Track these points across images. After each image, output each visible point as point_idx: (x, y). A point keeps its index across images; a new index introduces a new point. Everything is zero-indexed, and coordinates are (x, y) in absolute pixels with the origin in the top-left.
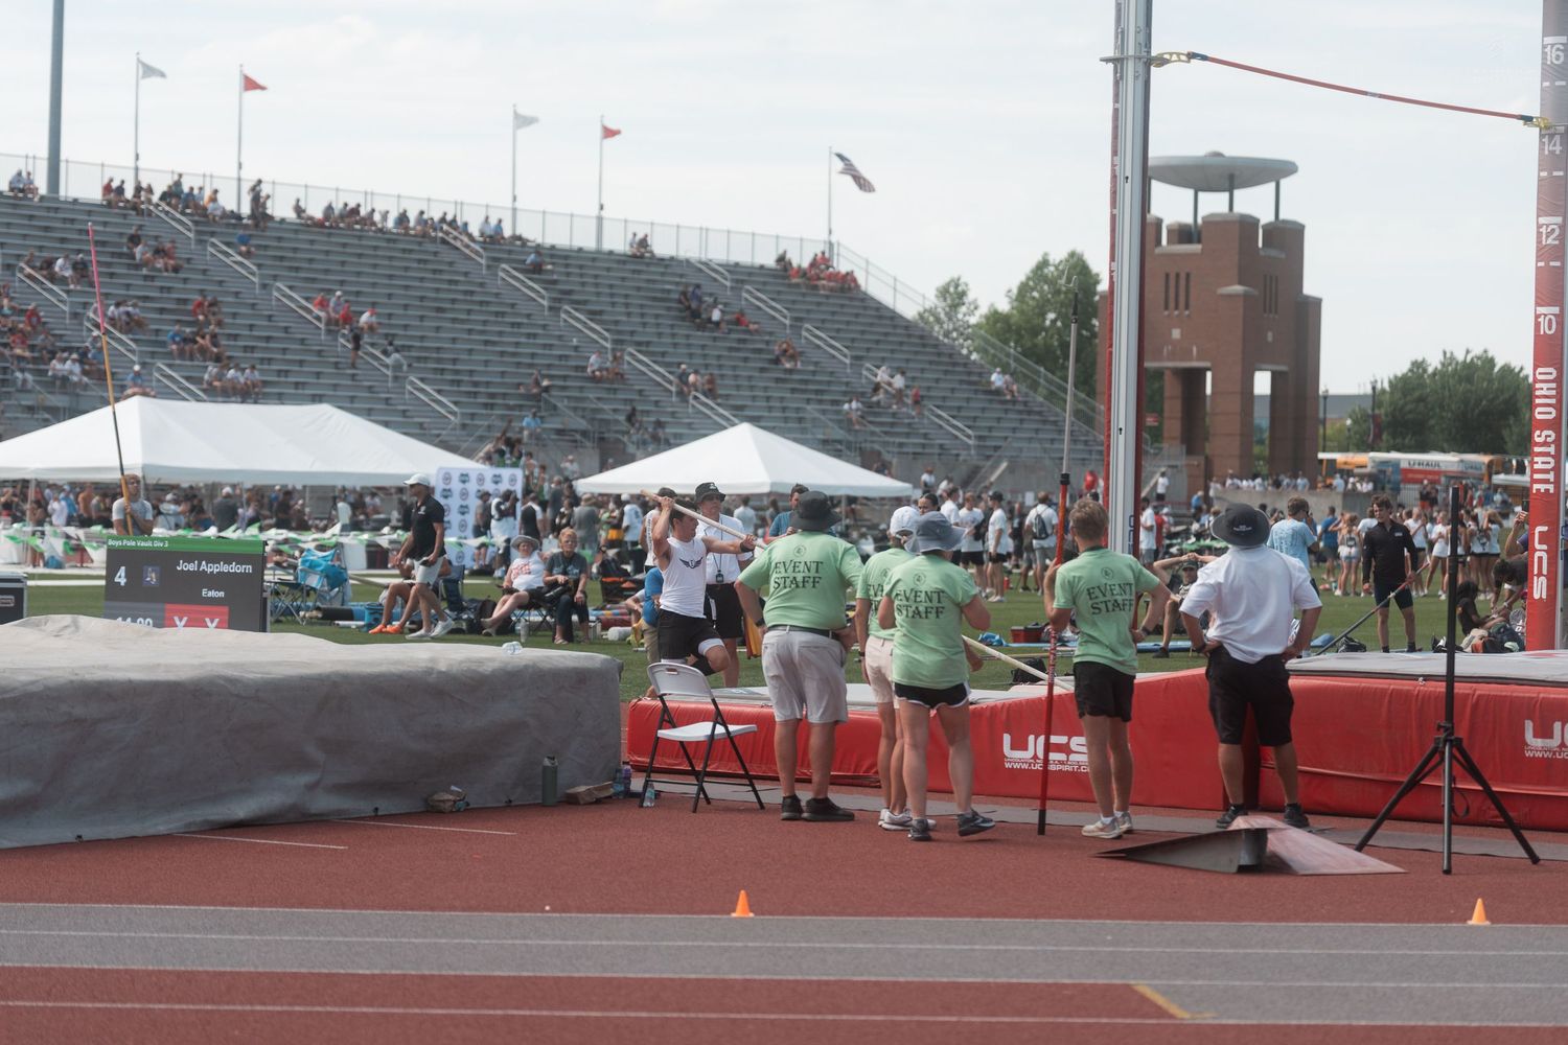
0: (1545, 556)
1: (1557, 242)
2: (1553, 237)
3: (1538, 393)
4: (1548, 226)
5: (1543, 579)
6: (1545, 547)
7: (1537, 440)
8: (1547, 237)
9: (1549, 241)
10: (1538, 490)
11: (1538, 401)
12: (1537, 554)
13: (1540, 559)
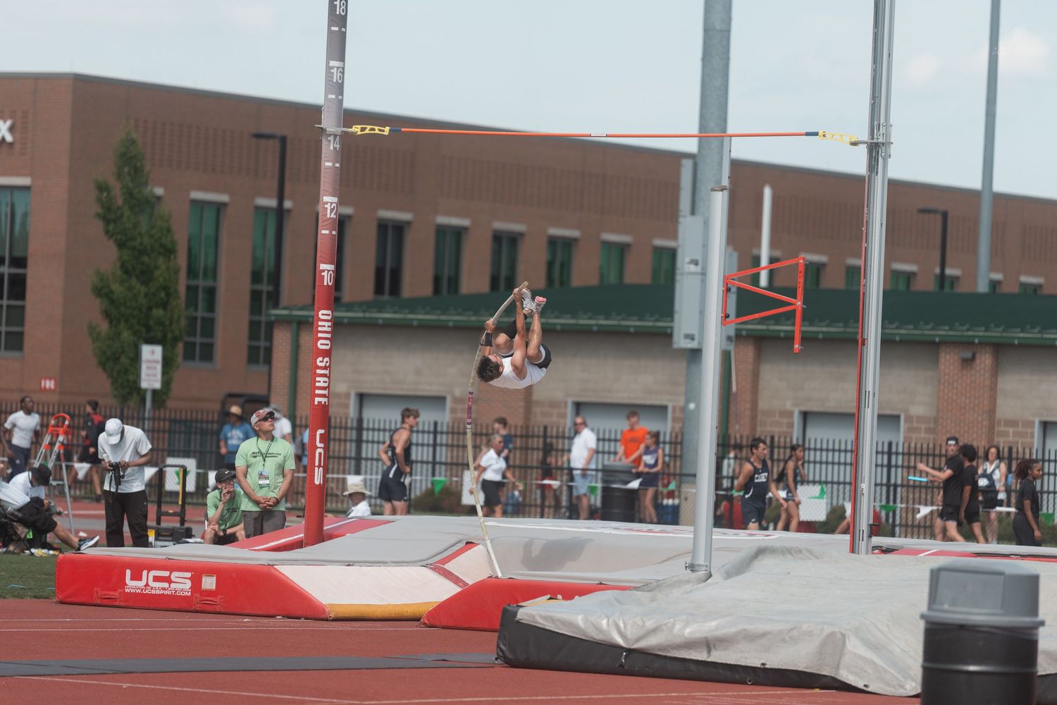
0: (321, 451)
1: (335, 217)
2: (334, 212)
3: (320, 329)
4: (331, 203)
5: (321, 469)
6: (322, 445)
7: (320, 364)
8: (331, 212)
9: (333, 216)
10: (320, 403)
11: (320, 335)
12: (318, 451)
13: (320, 454)
